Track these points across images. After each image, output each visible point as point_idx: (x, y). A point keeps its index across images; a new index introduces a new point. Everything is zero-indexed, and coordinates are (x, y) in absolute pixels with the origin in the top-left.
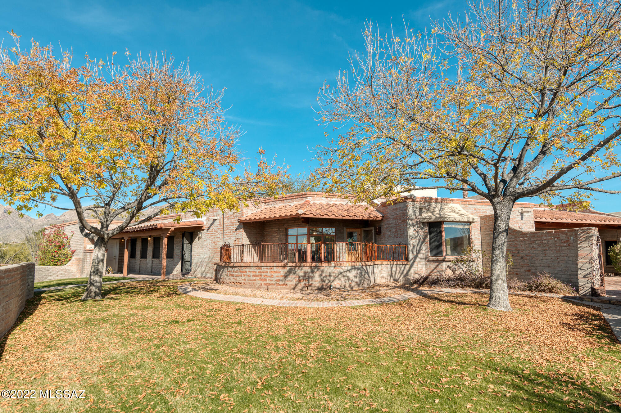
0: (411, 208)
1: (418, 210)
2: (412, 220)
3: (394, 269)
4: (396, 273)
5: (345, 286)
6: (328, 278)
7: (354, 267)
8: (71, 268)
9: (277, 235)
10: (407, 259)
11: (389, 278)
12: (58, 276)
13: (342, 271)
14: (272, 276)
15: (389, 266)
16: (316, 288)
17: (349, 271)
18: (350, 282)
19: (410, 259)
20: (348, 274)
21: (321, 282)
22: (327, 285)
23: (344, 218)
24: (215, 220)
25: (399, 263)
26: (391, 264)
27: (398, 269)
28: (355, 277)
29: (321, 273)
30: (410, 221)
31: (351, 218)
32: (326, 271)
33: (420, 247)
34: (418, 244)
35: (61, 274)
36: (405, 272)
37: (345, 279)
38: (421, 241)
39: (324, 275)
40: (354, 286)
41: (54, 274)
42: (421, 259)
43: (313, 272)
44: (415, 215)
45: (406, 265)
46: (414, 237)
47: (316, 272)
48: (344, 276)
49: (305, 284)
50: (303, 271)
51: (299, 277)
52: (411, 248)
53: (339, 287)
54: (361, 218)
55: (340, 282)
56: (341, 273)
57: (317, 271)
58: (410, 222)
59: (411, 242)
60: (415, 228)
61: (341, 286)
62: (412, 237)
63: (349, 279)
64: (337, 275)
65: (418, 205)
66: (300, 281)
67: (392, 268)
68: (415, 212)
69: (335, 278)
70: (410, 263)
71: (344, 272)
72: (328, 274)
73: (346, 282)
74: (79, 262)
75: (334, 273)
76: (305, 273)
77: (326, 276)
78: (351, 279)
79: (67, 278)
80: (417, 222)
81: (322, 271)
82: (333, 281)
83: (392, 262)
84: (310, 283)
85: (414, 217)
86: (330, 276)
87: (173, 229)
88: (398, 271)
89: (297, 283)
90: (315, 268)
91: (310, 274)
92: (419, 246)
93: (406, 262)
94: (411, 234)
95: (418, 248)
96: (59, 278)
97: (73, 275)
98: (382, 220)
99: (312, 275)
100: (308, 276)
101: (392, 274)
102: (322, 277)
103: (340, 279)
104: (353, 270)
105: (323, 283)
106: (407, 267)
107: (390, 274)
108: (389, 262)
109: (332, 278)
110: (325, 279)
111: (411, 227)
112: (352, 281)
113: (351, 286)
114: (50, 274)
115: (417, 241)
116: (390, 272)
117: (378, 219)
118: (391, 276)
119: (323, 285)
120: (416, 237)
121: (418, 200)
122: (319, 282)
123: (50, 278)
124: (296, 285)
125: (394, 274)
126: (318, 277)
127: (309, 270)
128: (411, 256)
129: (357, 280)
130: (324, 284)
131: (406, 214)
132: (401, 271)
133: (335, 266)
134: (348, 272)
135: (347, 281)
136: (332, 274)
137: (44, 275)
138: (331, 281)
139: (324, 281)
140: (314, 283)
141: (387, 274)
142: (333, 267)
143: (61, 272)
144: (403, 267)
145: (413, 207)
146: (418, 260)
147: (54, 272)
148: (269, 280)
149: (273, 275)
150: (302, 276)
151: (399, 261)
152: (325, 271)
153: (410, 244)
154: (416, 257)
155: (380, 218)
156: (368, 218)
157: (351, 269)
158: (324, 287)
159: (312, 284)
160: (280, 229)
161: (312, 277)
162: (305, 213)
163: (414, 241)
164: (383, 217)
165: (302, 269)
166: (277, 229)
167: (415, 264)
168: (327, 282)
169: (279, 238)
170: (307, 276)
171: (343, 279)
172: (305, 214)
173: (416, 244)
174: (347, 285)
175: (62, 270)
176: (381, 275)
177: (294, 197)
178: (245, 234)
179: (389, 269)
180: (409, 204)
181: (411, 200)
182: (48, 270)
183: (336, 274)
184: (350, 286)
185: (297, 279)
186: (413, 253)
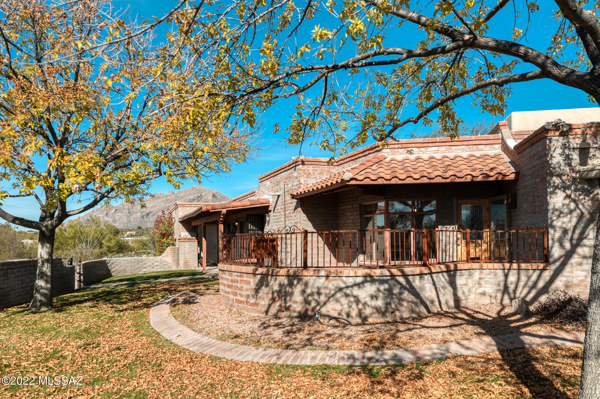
0: (559, 151)
1: (577, 152)
2: (560, 176)
3: (512, 278)
4: (516, 287)
5: (348, 315)
6: (316, 297)
7: (369, 279)
8: (167, 259)
9: (351, 216)
10: (546, 259)
11: (499, 295)
12: (153, 268)
13: (343, 285)
14: (241, 289)
15: (500, 273)
16: (295, 314)
17: (358, 285)
18: (360, 306)
19: (551, 260)
20: (356, 291)
21: (304, 304)
22: (313, 309)
23: (432, 181)
24: (279, 196)
25: (523, 266)
26: (504, 269)
27: (523, 278)
28: (372, 297)
29: (303, 287)
30: (554, 178)
31: (448, 181)
32: (313, 285)
33: (583, 232)
34: (575, 227)
35: (157, 266)
36: (541, 284)
37: (350, 302)
38: (584, 220)
39: (309, 291)
40: (371, 314)
41: (149, 266)
42: (585, 257)
43: (291, 284)
44: (569, 165)
45: (544, 269)
46: (566, 211)
47: (296, 286)
48: (347, 295)
49: (280, 306)
50: (277, 282)
51: (273, 293)
52: (554, 234)
53: (336, 315)
54: (469, 179)
55: (338, 307)
56: (341, 289)
57: (298, 283)
58: (556, 180)
59: (558, 223)
60: (569, 192)
61: (339, 314)
62: (561, 213)
63: (358, 301)
64: (333, 292)
65: (575, 142)
66: (273, 300)
67: (506, 276)
68: (568, 159)
69: (329, 297)
70: (553, 267)
71: (347, 287)
72: (316, 290)
73: (350, 307)
74: (174, 252)
75: (326, 288)
76: (281, 285)
77: (312, 294)
78: (363, 301)
79: (163, 270)
80: (574, 179)
81: (306, 284)
82: (325, 304)
83: (507, 265)
84: (288, 304)
85: (567, 169)
86: (319, 294)
87: (224, 211)
88: (521, 284)
89: (271, 302)
90: (295, 279)
91: (288, 289)
92: (578, 232)
93: (541, 266)
94: (559, 205)
95: (576, 236)
96: (154, 270)
97: (169, 267)
98: (516, 180)
99: (290, 290)
100: (285, 292)
101: (506, 287)
102: (305, 295)
103: (337, 301)
104: (367, 285)
105: (307, 306)
106: (547, 275)
107: (502, 288)
108: (499, 266)
109: (323, 298)
110: (310, 298)
111: (557, 191)
112: (365, 304)
113: (363, 315)
114: (144, 266)
115: (574, 220)
116: (502, 284)
117: (507, 178)
118: (503, 293)
119: (307, 310)
120: (571, 212)
121: (579, 131)
122: (302, 303)
123: (145, 270)
124: (270, 306)
125: (512, 287)
126: (298, 294)
127: (286, 282)
128: (556, 252)
129: (380, 303)
130: (310, 308)
131: (545, 164)
132: (530, 283)
133: (327, 277)
134: (356, 288)
135: (354, 306)
136: (322, 291)
137: (137, 266)
138: (322, 304)
139: (309, 303)
140: (294, 305)
141: (495, 288)
142: (324, 278)
143: (156, 264)
144: (537, 273)
145: (565, 147)
146: (575, 259)
147: (149, 264)
148: (240, 295)
149: (242, 287)
150: (276, 291)
151: (525, 262)
152: (310, 285)
153: (553, 227)
154: (569, 255)
155: (512, 176)
156: (484, 177)
157: (363, 283)
158: (309, 313)
159: (290, 306)
160: (354, 206)
161: (291, 294)
162: (356, 177)
163: (566, 220)
164: (517, 173)
165: (276, 279)
166: (350, 207)
167: (568, 268)
168: (313, 304)
169: (353, 219)
170: (283, 291)
171: (344, 301)
172: (356, 179)
173: (570, 226)
174: (354, 313)
175: (157, 262)
176: (480, 290)
177: (367, 153)
178: (304, 215)
179: (502, 278)
180: (554, 142)
181: (557, 133)
182: (142, 262)
183: (330, 290)
184: (360, 314)
185: (270, 296)
186: (562, 245)
